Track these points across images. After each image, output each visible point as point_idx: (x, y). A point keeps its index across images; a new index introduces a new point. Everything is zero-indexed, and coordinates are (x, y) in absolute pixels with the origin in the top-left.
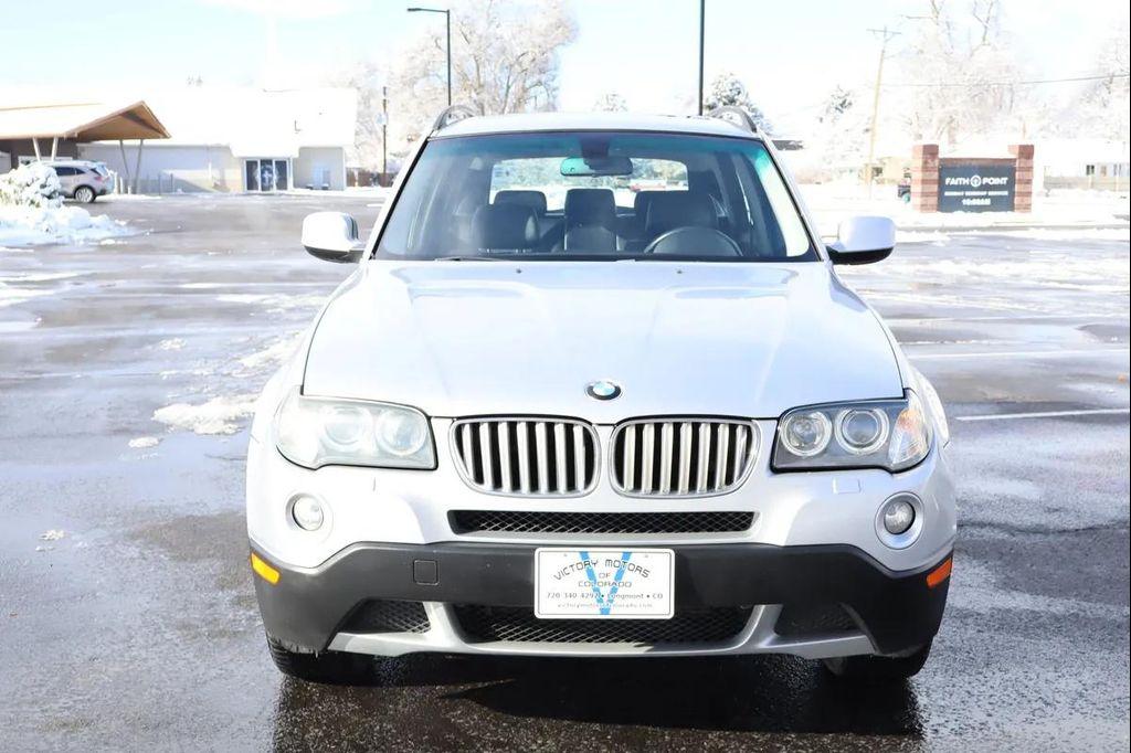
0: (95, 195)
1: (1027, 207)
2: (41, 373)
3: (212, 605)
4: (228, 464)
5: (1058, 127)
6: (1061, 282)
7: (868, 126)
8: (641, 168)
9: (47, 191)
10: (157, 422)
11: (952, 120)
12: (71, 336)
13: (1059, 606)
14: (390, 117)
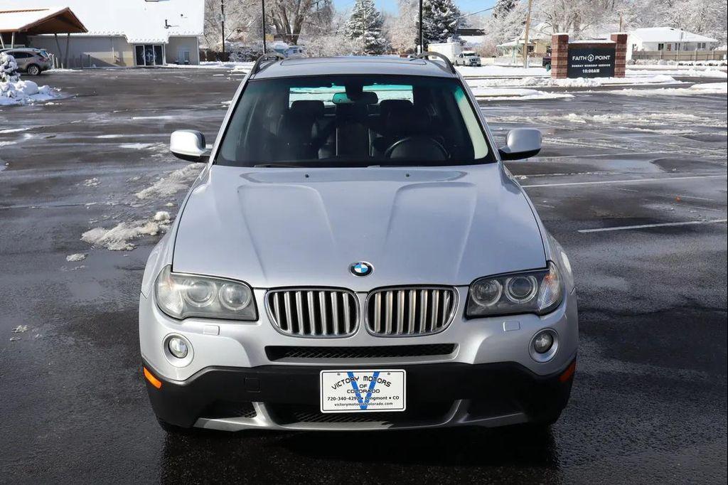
0: (40, 70)
1: (622, 75)
2: (9, 205)
3: (122, 380)
4: (129, 273)
5: (641, 19)
6: (642, 127)
7: (525, 20)
8: (384, 46)
9: (9, 70)
10: (84, 242)
11: (577, 16)
12: (29, 176)
13: (639, 369)
14: (226, 16)
